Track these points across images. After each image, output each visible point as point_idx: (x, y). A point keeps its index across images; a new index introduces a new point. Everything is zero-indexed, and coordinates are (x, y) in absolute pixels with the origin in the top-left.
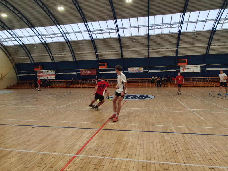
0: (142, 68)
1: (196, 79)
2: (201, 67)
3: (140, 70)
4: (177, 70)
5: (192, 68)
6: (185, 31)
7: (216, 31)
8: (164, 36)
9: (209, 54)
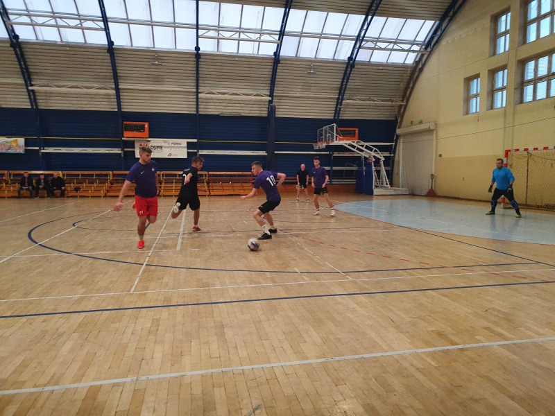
0: (21, 141)
1: (176, 175)
2: (189, 145)
3: (14, 145)
4: (126, 150)
5: (165, 147)
6: (130, 45)
7: (202, 57)
8: (68, 49)
9: (200, 113)
